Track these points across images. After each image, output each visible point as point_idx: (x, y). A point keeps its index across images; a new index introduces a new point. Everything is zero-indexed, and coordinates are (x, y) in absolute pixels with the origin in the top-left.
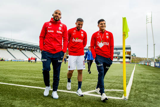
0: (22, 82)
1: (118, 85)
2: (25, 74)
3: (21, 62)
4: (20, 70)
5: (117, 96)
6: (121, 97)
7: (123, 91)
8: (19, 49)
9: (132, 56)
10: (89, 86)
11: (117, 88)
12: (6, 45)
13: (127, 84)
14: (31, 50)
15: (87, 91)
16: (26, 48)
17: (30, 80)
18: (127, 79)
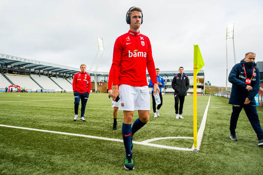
0: (58, 128)
1: (186, 129)
2: (59, 113)
3: (51, 94)
4: (53, 108)
5: (185, 147)
6: (191, 148)
7: (193, 138)
8: (46, 75)
9: (206, 84)
10: (149, 132)
11: (185, 134)
12: (29, 70)
13: (198, 128)
14: (65, 76)
15: (146, 139)
16: (58, 73)
17: (68, 124)
18: (198, 121)
